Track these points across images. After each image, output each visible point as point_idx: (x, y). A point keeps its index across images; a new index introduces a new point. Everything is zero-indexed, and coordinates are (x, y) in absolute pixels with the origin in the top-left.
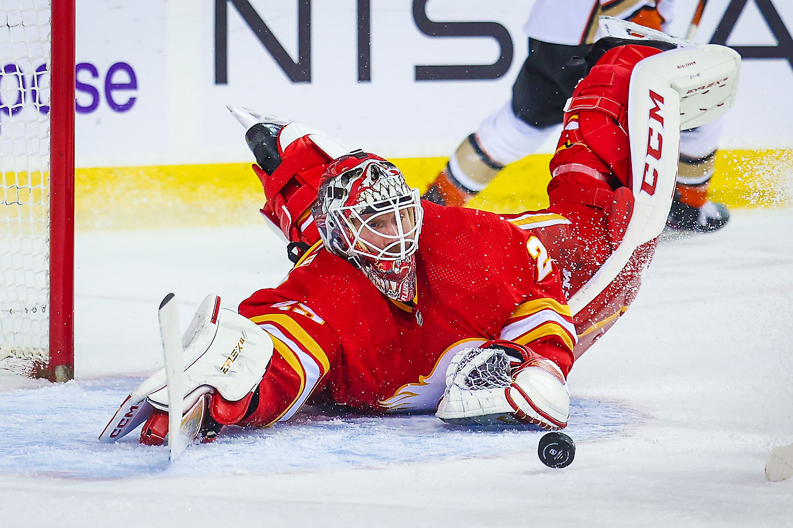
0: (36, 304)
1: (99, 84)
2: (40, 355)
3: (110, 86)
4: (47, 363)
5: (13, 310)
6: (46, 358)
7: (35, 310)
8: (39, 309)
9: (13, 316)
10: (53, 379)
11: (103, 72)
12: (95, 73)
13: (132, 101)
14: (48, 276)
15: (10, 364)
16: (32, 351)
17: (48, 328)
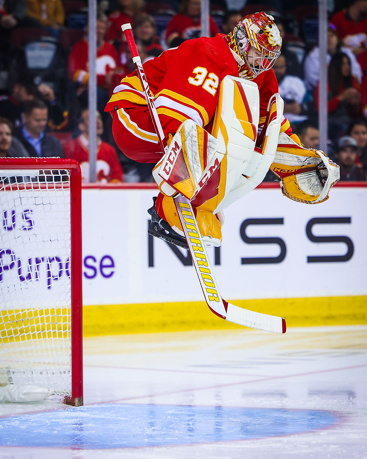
0: (65, 369)
1: (97, 265)
2: (68, 393)
3: (102, 266)
4: (71, 397)
5: (54, 373)
6: (70, 395)
7: (65, 372)
8: (67, 372)
9: (54, 375)
10: (73, 405)
11: (98, 259)
12: (95, 260)
13: (112, 273)
14: (71, 357)
15: (53, 397)
16: (64, 391)
17: (71, 381)
